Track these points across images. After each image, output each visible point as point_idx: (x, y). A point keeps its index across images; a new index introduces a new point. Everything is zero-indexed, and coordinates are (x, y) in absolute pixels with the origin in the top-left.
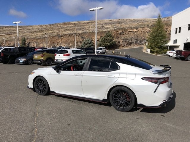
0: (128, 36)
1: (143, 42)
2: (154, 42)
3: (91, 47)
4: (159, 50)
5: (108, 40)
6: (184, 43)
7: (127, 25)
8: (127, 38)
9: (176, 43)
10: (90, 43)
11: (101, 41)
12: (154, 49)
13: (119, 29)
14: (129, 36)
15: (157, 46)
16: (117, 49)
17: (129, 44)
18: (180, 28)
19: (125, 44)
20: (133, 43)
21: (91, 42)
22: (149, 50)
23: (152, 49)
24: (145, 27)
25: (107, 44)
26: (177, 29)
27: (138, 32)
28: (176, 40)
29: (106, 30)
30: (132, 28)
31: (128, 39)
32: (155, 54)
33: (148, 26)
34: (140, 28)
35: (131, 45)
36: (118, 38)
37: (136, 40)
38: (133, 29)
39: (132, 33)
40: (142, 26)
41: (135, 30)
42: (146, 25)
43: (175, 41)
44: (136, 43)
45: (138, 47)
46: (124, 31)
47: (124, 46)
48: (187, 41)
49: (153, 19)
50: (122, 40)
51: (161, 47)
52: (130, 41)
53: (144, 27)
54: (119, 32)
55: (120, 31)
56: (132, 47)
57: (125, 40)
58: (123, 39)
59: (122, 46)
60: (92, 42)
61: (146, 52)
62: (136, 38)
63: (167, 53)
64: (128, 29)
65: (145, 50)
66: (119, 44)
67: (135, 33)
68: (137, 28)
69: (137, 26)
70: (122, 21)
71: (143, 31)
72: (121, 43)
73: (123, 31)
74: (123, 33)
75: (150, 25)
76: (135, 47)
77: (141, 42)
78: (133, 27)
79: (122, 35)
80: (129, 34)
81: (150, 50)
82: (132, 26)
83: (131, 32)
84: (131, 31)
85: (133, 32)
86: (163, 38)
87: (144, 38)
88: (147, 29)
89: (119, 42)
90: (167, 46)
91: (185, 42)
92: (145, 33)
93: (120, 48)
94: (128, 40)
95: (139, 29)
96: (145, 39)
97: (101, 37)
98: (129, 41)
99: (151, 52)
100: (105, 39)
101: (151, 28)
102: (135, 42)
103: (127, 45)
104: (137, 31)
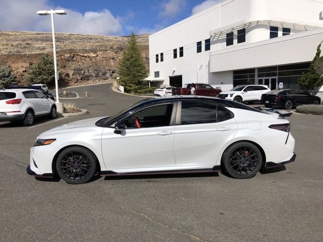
0: (81, 64)
1: (108, 75)
2: (129, 75)
3: (10, 83)
4: (137, 87)
5: (48, 70)
6: (170, 77)
7: (77, 46)
8: (81, 68)
9: (158, 76)
10: (8, 77)
11: (33, 73)
12: (130, 86)
13: (65, 52)
14: (83, 64)
15: (133, 82)
16: (65, 87)
17: (86, 78)
18: (162, 54)
19: (79, 78)
20: (92, 76)
21: (10, 73)
22: (122, 88)
23: (127, 86)
24: (108, 50)
25: (45, 77)
26: (157, 56)
27: (98, 58)
28: (158, 72)
29: (39, 52)
30: (86, 51)
31: (82, 70)
32: (132, 94)
33: (112, 48)
34: (100, 51)
35: (88, 80)
36: (65, 67)
37: (96, 72)
38: (89, 52)
39: (88, 59)
40: (103, 49)
41: (92, 55)
42: (109, 47)
43: (157, 74)
44: (97, 76)
45: (101, 82)
46: (74, 55)
47: (77, 82)
48: (173, 74)
49: (113, 37)
50: (72, 72)
51: (140, 83)
52: (87, 74)
53: (105, 51)
54: (64, 56)
55: (67, 55)
56: (91, 83)
57: (78, 71)
58: (74, 70)
59: (74, 81)
60: (12, 73)
61: (119, 92)
62: (96, 68)
63: (156, 92)
64: (80, 52)
65: (116, 88)
66: (67, 78)
67: (93, 60)
68: (95, 51)
69: (93, 47)
70: (63, 38)
71: (105, 56)
72: (71, 77)
73: (72, 55)
74: (71, 59)
75: (115, 47)
76: (97, 84)
77: (104, 74)
78: (87, 49)
79: (70, 63)
80: (83, 61)
81: (124, 88)
82: (86, 47)
83: (86, 57)
84: (85, 55)
85: (89, 57)
86: (141, 69)
87: (107, 68)
88: (111, 54)
89: (68, 75)
90: (148, 82)
91: (172, 75)
92: (108, 60)
93: (71, 86)
94: (82, 72)
95: (98, 52)
96: (110, 70)
97: (31, 64)
98: (84, 72)
99: (126, 90)
100: (40, 68)
101: (116, 52)
102: (94, 75)
103: (81, 79)
104: (95, 55)
